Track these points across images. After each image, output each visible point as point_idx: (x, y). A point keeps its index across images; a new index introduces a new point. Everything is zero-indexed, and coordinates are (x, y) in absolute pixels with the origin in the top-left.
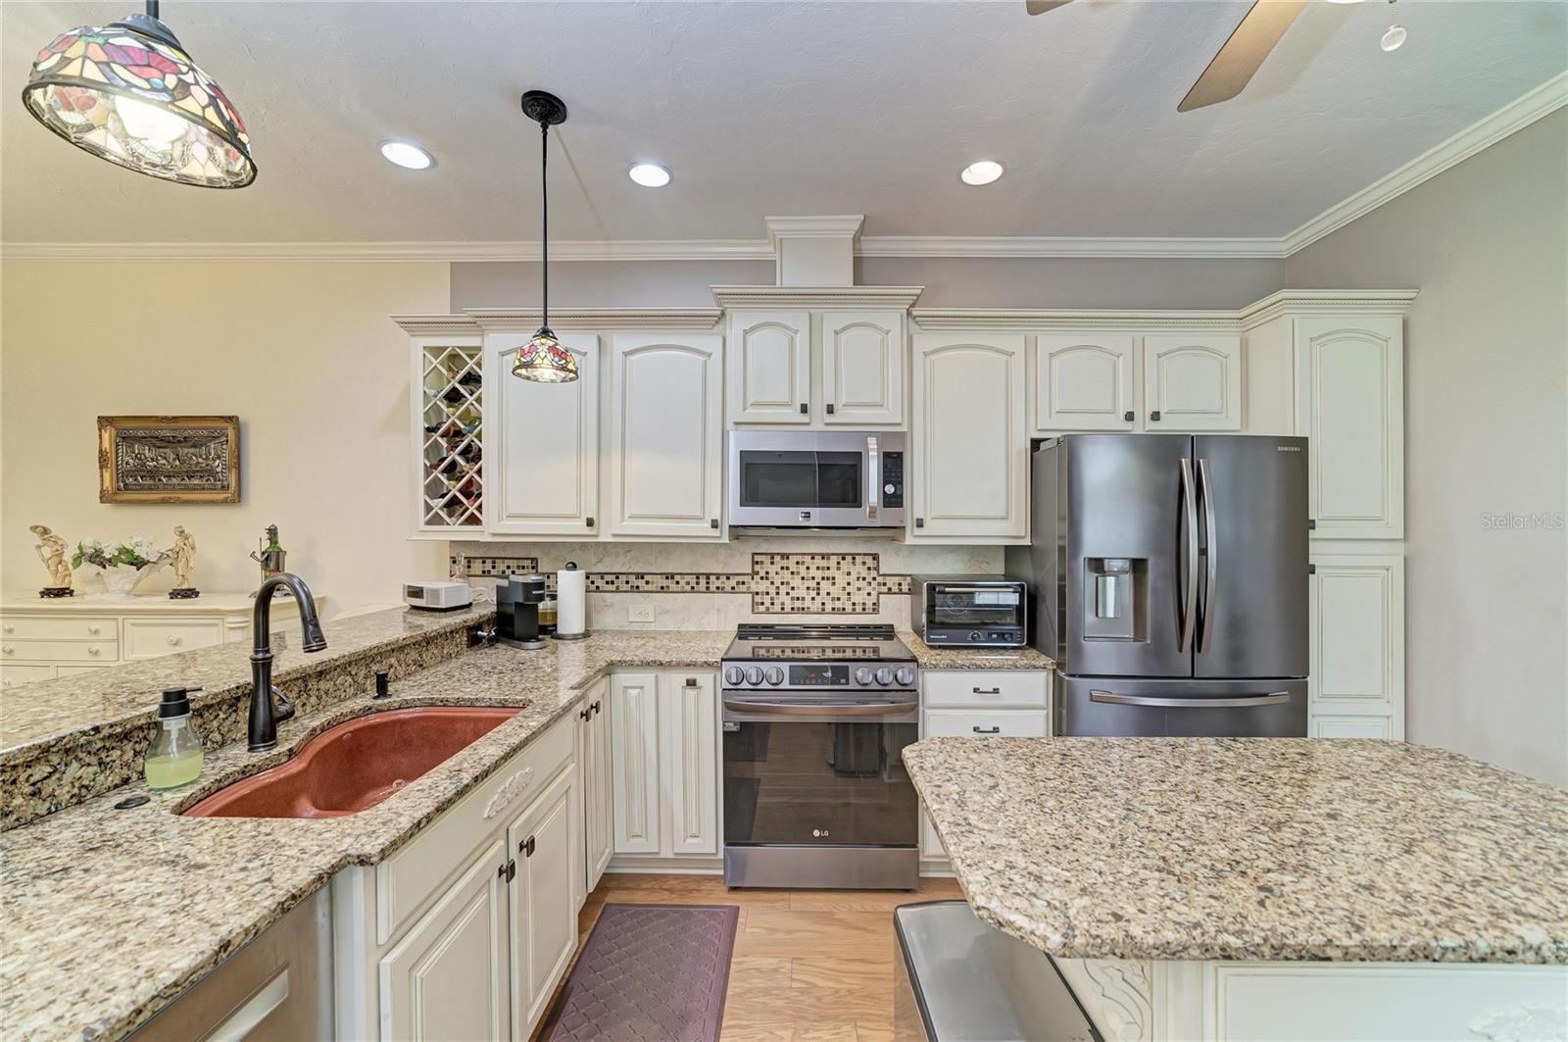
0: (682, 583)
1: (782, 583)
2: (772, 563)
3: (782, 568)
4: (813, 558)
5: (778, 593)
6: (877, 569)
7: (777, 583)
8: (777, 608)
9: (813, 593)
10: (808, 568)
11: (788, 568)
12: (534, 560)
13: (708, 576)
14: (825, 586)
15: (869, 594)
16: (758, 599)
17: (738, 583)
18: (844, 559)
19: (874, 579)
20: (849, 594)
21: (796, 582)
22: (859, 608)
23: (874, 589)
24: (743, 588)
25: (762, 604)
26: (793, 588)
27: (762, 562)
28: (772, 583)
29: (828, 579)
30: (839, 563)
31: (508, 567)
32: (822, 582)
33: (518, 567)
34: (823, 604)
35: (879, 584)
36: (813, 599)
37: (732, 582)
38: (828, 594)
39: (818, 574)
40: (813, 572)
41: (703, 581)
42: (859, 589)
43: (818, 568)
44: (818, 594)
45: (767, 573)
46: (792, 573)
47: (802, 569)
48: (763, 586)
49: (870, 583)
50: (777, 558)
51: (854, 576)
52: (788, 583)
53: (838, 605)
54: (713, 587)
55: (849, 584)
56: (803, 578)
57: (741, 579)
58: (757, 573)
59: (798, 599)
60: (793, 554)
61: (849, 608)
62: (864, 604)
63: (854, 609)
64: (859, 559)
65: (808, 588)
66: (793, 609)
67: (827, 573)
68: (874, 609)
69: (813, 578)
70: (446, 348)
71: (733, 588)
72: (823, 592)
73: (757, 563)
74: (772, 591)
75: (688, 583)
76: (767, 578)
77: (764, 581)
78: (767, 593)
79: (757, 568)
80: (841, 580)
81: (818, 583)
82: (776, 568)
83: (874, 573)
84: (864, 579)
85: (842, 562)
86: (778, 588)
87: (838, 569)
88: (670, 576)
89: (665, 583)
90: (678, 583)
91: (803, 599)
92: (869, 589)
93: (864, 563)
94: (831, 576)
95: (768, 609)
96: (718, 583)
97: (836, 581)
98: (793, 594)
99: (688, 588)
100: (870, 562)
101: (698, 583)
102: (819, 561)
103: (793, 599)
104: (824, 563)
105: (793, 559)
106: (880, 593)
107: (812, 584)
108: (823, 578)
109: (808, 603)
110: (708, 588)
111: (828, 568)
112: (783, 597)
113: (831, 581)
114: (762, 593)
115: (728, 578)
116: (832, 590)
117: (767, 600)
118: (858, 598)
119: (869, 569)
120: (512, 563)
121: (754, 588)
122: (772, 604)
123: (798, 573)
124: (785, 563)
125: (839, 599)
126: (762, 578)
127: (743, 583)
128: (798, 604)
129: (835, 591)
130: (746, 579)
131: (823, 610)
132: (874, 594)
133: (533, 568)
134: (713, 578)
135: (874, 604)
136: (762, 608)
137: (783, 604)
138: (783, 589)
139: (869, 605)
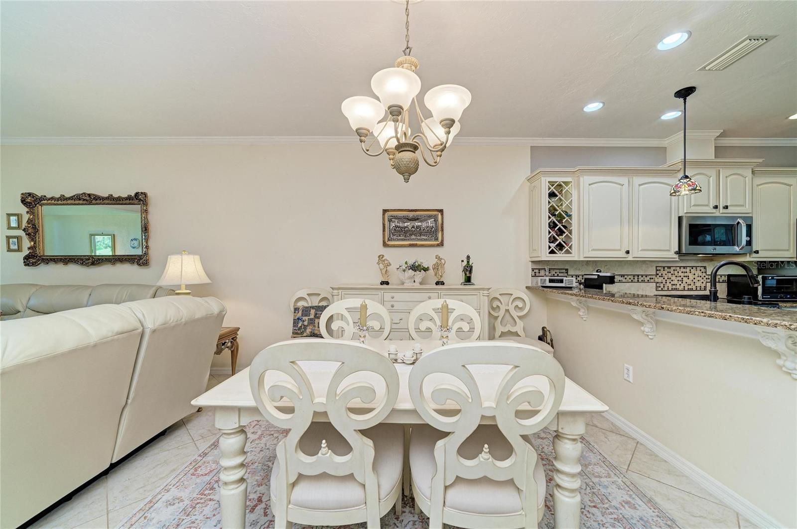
0: (628, 278)
1: (668, 278)
2: (664, 270)
3: (668, 272)
4: (680, 268)
5: (666, 283)
6: (706, 272)
7: (666, 278)
8: (666, 288)
9: (680, 283)
10: (678, 272)
11: (670, 272)
12: (567, 270)
13: (638, 276)
14: (685, 279)
15: (703, 283)
16: (658, 285)
17: (650, 279)
18: (692, 268)
19: (705, 276)
20: (694, 283)
21: (673, 278)
22: (698, 289)
23: (705, 281)
24: (652, 280)
25: (660, 287)
26: (672, 280)
27: (660, 270)
28: (664, 278)
29: (686, 277)
30: (690, 270)
31: (556, 273)
32: (684, 278)
33: (560, 273)
34: (684, 287)
35: (707, 279)
36: (680, 285)
37: (648, 278)
38: (686, 283)
39: (683, 275)
40: (680, 274)
41: (636, 278)
42: (698, 281)
43: (682, 272)
44: (682, 283)
45: (662, 274)
46: (672, 274)
47: (676, 273)
48: (660, 280)
49: (703, 278)
50: (666, 268)
51: (696, 275)
52: (670, 278)
53: (690, 287)
54: (640, 280)
55: (694, 279)
56: (676, 276)
57: (651, 277)
58: (658, 274)
59: (674, 285)
60: (672, 267)
61: (694, 288)
62: (700, 287)
63: (696, 289)
64: (698, 268)
65: (678, 280)
66: (672, 289)
67: (686, 274)
68: (705, 289)
69: (680, 276)
70: (557, 182)
71: (648, 281)
72: (684, 282)
73: (658, 270)
74: (664, 281)
75: (630, 279)
76: (662, 276)
77: (661, 278)
78: (662, 283)
79: (658, 272)
80: (691, 277)
81: (682, 279)
82: (666, 272)
83: (704, 274)
84: (700, 277)
85: (692, 270)
86: (666, 280)
87: (690, 272)
88: (622, 276)
89: (621, 278)
90: (626, 278)
91: (676, 285)
92: (702, 281)
93: (701, 270)
94: (687, 275)
95: (662, 289)
96: (642, 279)
97: (689, 277)
98: (672, 283)
99: (630, 281)
100: (703, 270)
101: (634, 279)
102: (682, 269)
103: (672, 285)
104: (685, 270)
105: (672, 269)
106: (707, 282)
107: (680, 279)
108: (684, 276)
109: (678, 286)
110: (638, 281)
111: (686, 272)
112: (668, 284)
113: (687, 278)
114: (660, 283)
115: (646, 277)
116: (688, 281)
117: (662, 286)
118: (698, 284)
119: (702, 272)
120: (557, 271)
121: (657, 280)
122: (664, 287)
123: (674, 274)
124: (669, 270)
125: (690, 285)
126: (660, 276)
127: (652, 279)
128: (674, 287)
129: (689, 282)
130: (654, 277)
131: (684, 289)
132: (705, 282)
133: (566, 273)
134: (640, 276)
135: (704, 287)
136: (660, 289)
137: (668, 287)
138: (668, 281)
139: (703, 288)
